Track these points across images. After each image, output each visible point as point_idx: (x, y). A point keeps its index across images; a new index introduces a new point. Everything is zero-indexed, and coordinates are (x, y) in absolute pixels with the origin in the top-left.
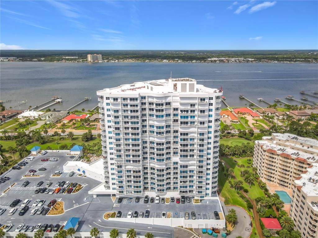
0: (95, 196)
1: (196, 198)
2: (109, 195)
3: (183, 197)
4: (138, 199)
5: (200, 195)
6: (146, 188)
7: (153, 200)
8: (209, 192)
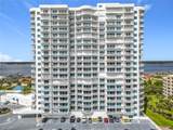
0: (19, 117)
1: (124, 117)
2: (34, 116)
3: (111, 116)
4: (64, 119)
5: (129, 114)
6: (72, 108)
7: (79, 120)
8: (137, 111)
